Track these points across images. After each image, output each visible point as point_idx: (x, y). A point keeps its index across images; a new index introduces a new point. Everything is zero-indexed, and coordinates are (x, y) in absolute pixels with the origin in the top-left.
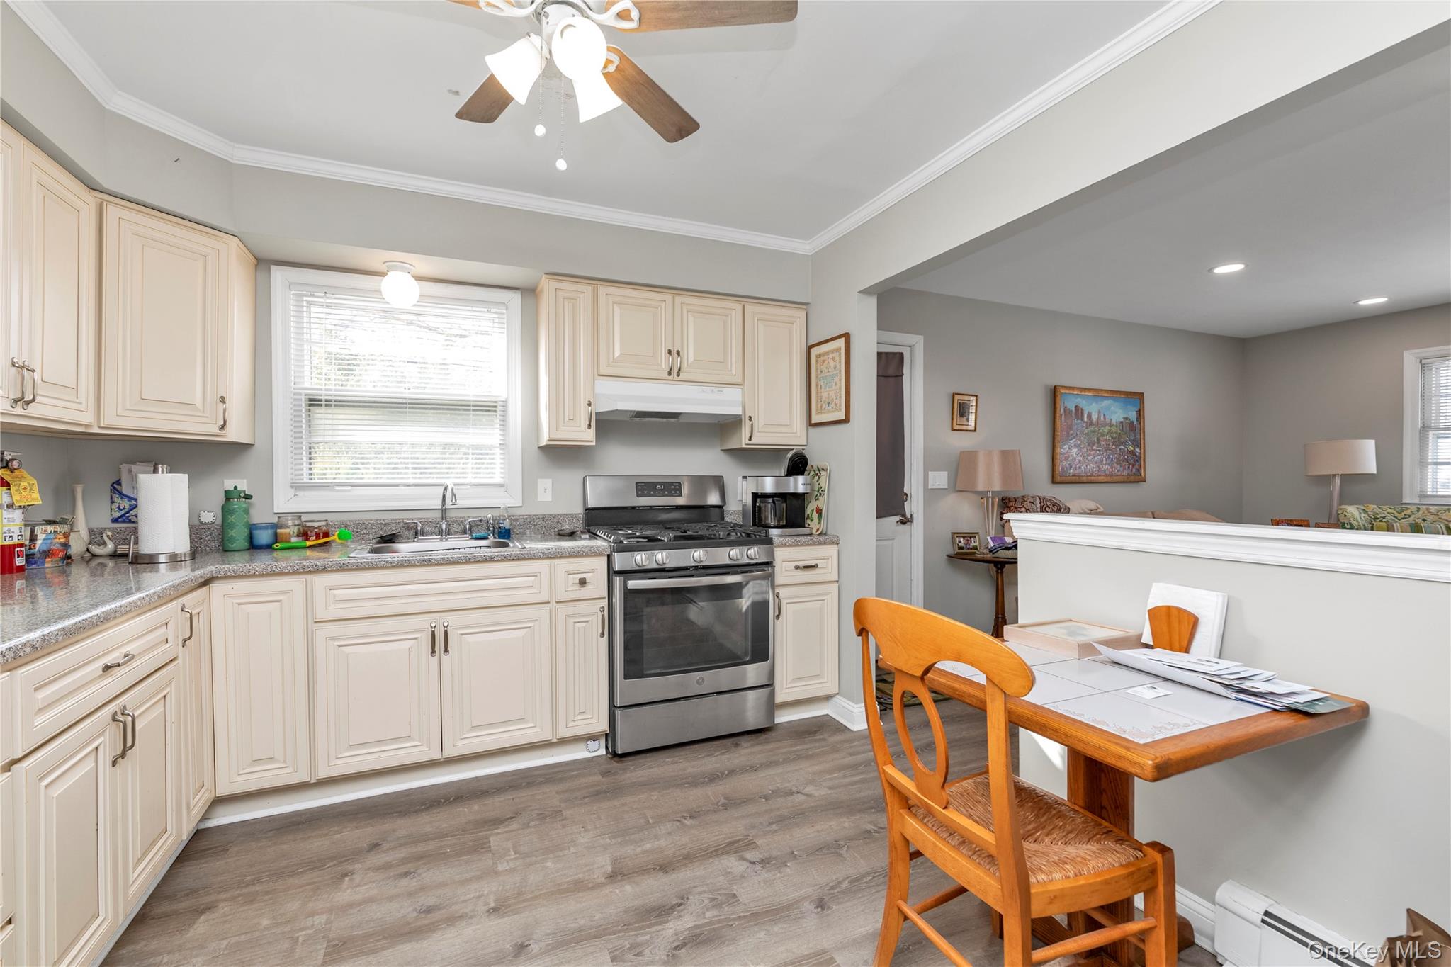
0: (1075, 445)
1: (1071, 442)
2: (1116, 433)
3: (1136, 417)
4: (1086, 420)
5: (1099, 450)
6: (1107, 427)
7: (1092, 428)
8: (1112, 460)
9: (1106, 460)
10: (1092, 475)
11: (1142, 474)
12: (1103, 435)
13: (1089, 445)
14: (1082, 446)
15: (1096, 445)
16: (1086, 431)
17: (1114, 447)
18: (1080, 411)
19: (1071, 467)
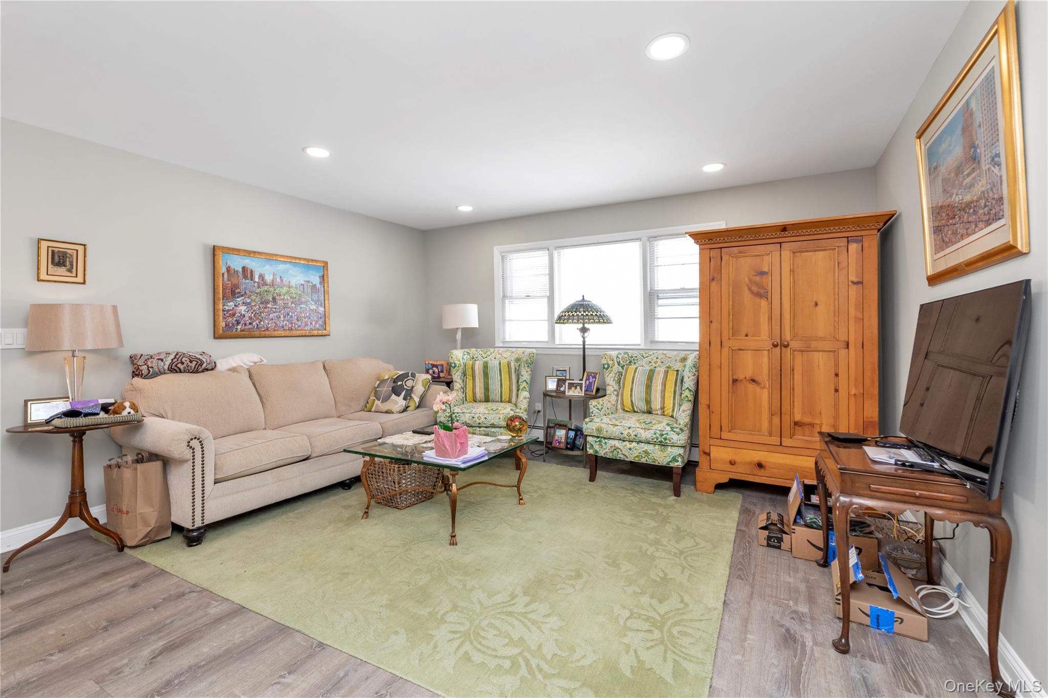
0: (244, 303)
1: (238, 299)
3: (319, 281)
4: (257, 280)
5: (275, 308)
6: (286, 288)
7: (265, 288)
8: (292, 317)
9: (284, 317)
11: (328, 329)
12: (280, 295)
14: (252, 304)
16: (258, 290)
17: (293, 306)
18: (249, 272)
19: (238, 323)
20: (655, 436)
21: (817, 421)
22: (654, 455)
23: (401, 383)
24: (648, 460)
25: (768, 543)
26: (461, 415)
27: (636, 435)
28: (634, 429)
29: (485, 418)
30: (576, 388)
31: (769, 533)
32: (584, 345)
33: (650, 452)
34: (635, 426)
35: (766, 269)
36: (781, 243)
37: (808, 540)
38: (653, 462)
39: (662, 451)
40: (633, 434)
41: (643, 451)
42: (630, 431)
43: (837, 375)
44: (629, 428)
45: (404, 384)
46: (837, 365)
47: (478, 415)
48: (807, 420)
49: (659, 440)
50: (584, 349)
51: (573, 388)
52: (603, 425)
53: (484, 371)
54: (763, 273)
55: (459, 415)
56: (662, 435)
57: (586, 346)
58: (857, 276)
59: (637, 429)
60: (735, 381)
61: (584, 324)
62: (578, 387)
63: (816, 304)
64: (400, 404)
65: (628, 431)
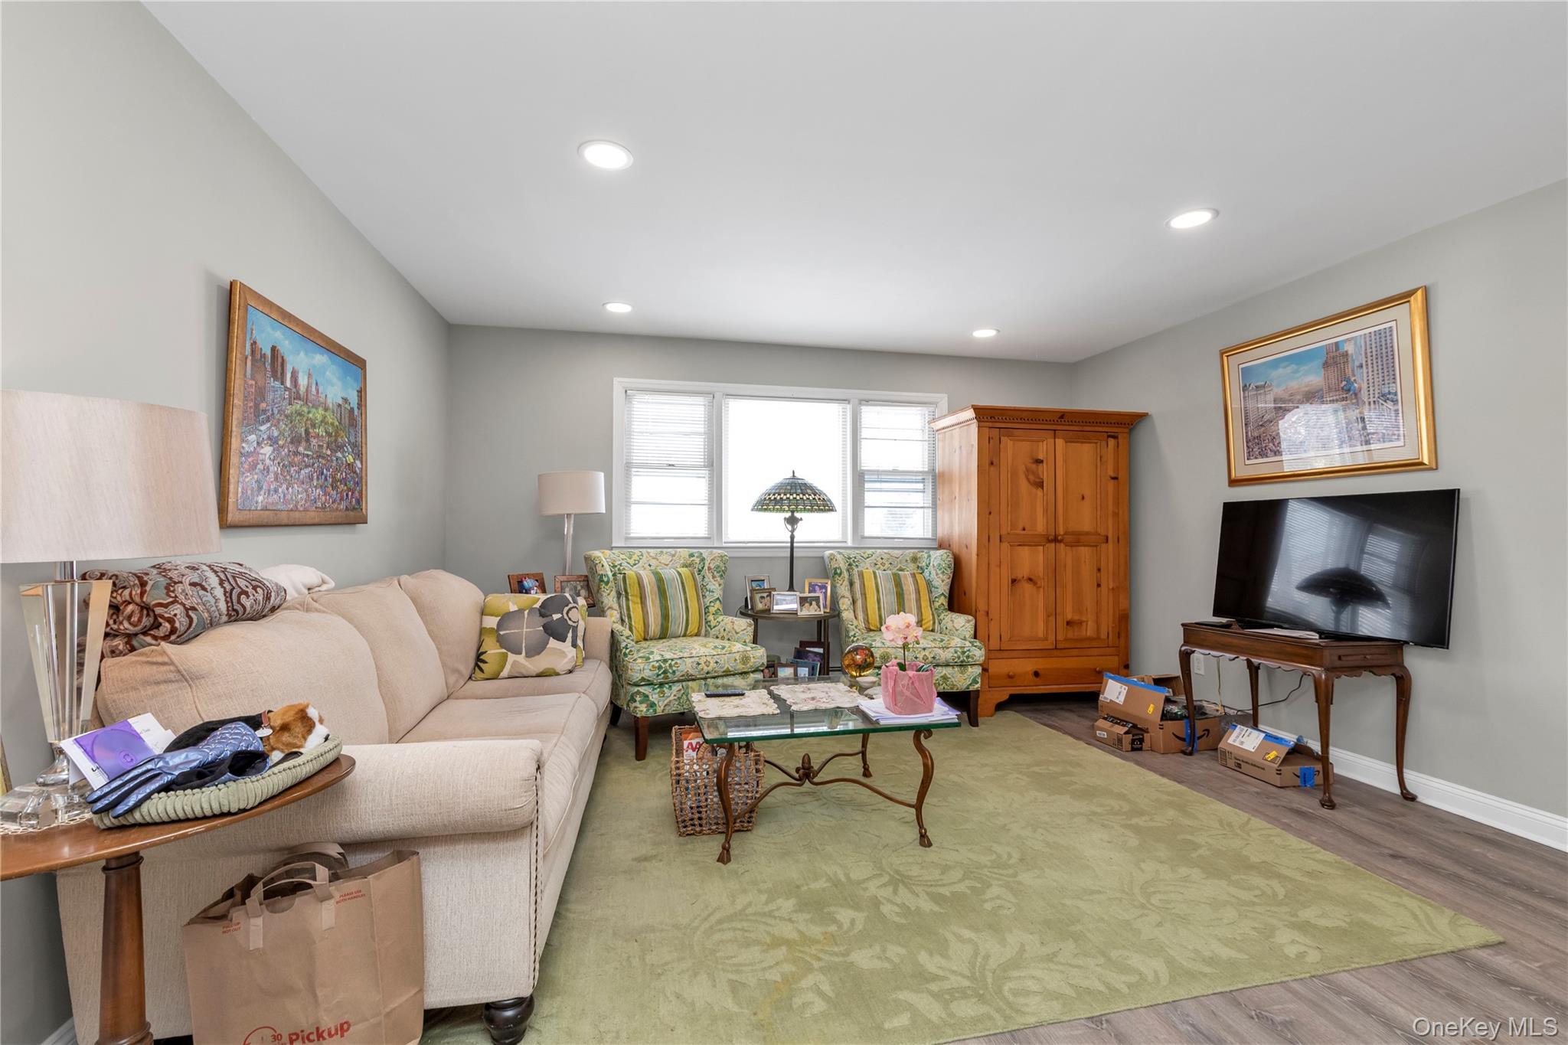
0: (269, 438)
1: (263, 428)
2: (332, 424)
3: (357, 401)
4: (288, 384)
5: (308, 456)
6: (321, 411)
7: (298, 406)
8: (326, 479)
9: (318, 479)
10: (295, 509)
11: (364, 510)
12: (314, 426)
13: (292, 442)
14: (280, 442)
15: (304, 444)
16: (289, 410)
17: (329, 452)
18: (280, 360)
19: (260, 488)
20: (956, 655)
21: (1084, 619)
22: (953, 680)
23: (560, 616)
24: (946, 687)
25: (1132, 747)
26: (678, 661)
27: (934, 658)
28: (930, 650)
29: (717, 662)
30: (811, 604)
31: (1133, 736)
32: (792, 542)
33: (949, 676)
34: (929, 646)
35: (1041, 457)
36: (1055, 430)
37: (1173, 734)
38: (952, 689)
39: (962, 673)
40: (930, 657)
41: (941, 677)
42: (927, 653)
43: (1099, 570)
44: (924, 649)
45: (566, 617)
46: (1099, 560)
47: (704, 659)
48: (1077, 618)
49: (961, 659)
50: (792, 548)
51: (807, 605)
52: (889, 650)
53: (659, 588)
54: (1039, 462)
55: (676, 663)
56: (964, 653)
57: (795, 545)
58: (1114, 472)
59: (934, 649)
60: (1014, 581)
61: (793, 512)
62: (814, 603)
63: (1083, 498)
64: (570, 656)
65: (923, 653)
